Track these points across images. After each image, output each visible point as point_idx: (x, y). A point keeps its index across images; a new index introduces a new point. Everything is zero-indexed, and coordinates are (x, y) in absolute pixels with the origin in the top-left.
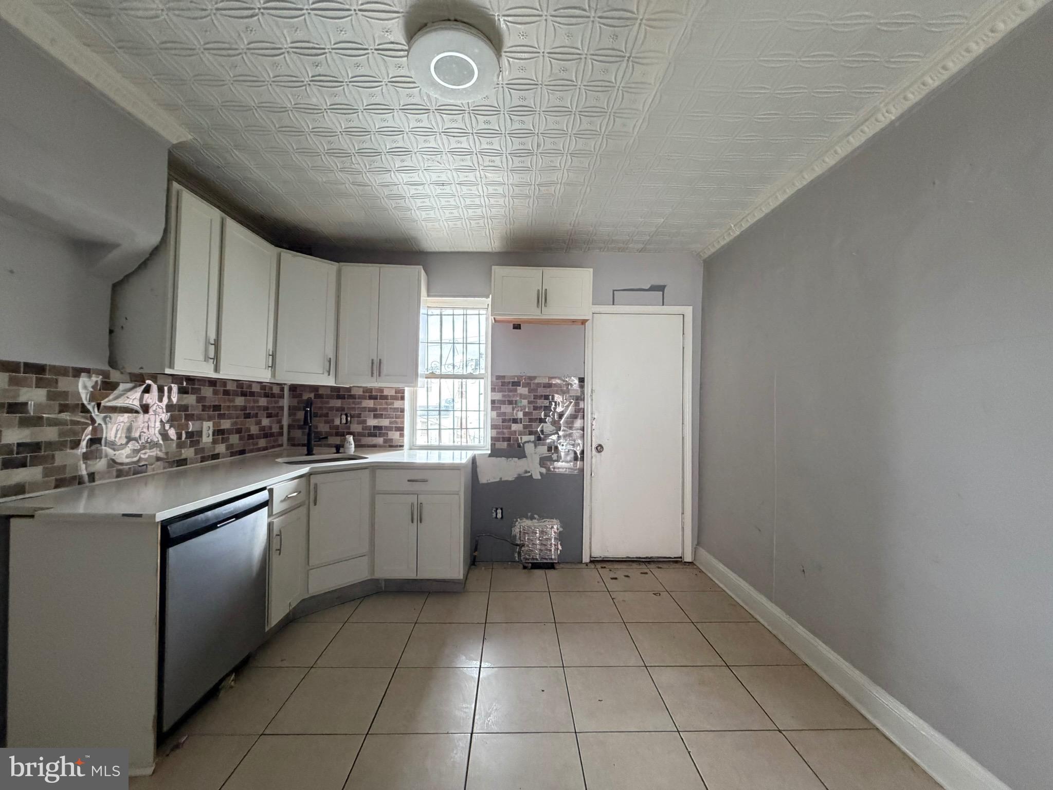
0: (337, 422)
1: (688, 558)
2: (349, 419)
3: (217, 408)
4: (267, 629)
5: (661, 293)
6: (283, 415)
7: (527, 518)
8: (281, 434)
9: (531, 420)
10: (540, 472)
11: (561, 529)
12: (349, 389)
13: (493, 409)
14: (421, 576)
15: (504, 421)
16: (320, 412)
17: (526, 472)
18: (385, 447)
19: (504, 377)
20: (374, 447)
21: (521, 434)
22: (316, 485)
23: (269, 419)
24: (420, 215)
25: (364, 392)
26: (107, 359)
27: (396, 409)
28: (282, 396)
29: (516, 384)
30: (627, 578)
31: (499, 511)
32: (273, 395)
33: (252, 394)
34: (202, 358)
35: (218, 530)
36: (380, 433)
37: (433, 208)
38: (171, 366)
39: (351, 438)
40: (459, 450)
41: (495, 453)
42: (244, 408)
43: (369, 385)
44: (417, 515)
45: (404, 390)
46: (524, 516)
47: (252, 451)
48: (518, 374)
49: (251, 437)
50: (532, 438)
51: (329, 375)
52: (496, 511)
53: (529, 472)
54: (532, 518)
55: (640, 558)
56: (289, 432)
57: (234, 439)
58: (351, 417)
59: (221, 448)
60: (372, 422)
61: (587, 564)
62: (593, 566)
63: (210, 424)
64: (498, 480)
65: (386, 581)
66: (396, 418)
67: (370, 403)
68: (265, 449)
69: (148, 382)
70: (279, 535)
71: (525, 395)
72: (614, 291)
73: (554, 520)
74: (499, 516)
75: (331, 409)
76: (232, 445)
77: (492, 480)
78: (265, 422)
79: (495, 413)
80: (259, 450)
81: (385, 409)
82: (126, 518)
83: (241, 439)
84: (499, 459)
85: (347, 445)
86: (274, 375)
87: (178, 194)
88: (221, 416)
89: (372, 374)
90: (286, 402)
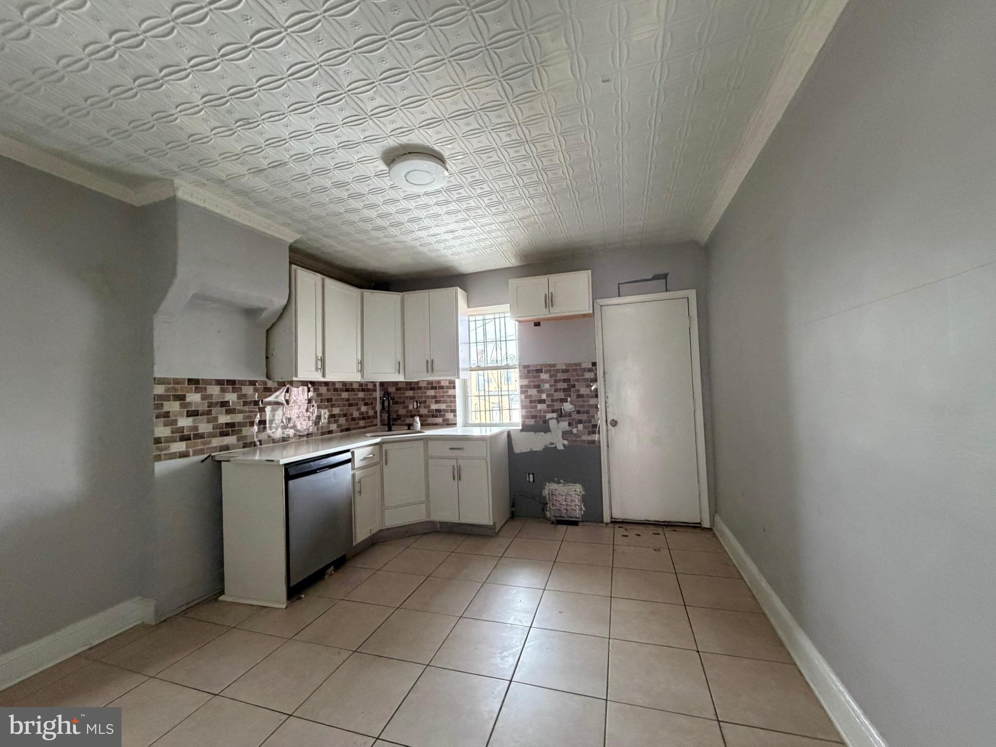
0: (411, 407)
1: (706, 524)
2: (418, 404)
3: (329, 400)
4: (354, 544)
5: (664, 280)
6: (376, 403)
7: (554, 482)
8: (376, 417)
9: (553, 401)
10: (563, 444)
11: (584, 493)
12: (418, 383)
13: (522, 392)
14: (463, 520)
15: (531, 402)
16: (399, 400)
17: (552, 444)
18: (443, 425)
19: (529, 366)
20: (436, 425)
21: (546, 412)
22: (386, 451)
23: (366, 407)
24: (448, 253)
25: (427, 384)
26: (265, 374)
27: (450, 396)
28: (375, 390)
29: (539, 371)
30: (638, 537)
31: (531, 476)
32: (368, 390)
33: (353, 390)
34: (314, 369)
35: (318, 474)
36: (440, 415)
37: (454, 247)
38: (296, 376)
39: (417, 419)
40: (484, 426)
41: (525, 428)
42: (348, 400)
43: (430, 379)
44: (457, 475)
45: (455, 381)
46: (551, 480)
47: (355, 429)
48: (540, 363)
49: (353, 419)
50: (555, 415)
51: (399, 373)
52: (529, 476)
53: (554, 444)
54: (559, 483)
55: (658, 521)
56: (381, 416)
57: (342, 421)
58: (420, 403)
59: (334, 427)
60: (434, 407)
61: (607, 524)
62: (611, 525)
63: (326, 411)
64: (529, 450)
65: (441, 523)
66: (450, 403)
67: (431, 393)
68: (365, 427)
69: (288, 386)
70: (360, 482)
71: (546, 380)
72: (619, 284)
73: (578, 485)
74: (531, 480)
75: (407, 397)
76: (341, 424)
77: (525, 451)
78: (364, 409)
79: (523, 396)
80: (360, 428)
81: (443, 396)
82: (267, 462)
83: (347, 420)
84: (528, 433)
85: (415, 424)
86: (363, 376)
87: (295, 271)
88: (333, 406)
89: (428, 370)
90: (378, 394)
